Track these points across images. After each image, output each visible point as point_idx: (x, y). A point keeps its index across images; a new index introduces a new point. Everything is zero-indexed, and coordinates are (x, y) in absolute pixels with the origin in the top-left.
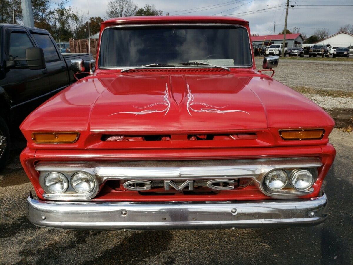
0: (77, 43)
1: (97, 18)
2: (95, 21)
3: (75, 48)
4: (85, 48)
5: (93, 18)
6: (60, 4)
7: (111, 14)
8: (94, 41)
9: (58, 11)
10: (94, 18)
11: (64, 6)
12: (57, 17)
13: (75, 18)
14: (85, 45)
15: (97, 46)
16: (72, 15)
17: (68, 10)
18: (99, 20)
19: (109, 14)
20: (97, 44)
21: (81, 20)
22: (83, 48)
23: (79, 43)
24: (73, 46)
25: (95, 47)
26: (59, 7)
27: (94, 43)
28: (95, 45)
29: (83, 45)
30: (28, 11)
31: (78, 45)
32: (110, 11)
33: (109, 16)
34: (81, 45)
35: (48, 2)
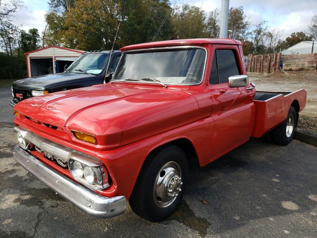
0: (254, 58)
1: (299, 33)
2: (296, 36)
3: (251, 63)
4: (259, 63)
5: (294, 33)
6: (258, 25)
7: (313, 28)
8: (267, 56)
9: (255, 31)
10: (296, 33)
11: (262, 26)
12: (254, 36)
13: (270, 35)
14: (259, 60)
15: (269, 61)
16: (267, 33)
17: (265, 30)
18: (301, 35)
19: (310, 28)
20: (269, 59)
21: (276, 36)
22: (257, 63)
23: (255, 58)
24: (250, 61)
25: (267, 61)
26: (257, 28)
27: (267, 58)
28: (268, 60)
29: (258, 60)
30: (224, 35)
31: (254, 60)
32: (313, 25)
33: (311, 30)
34: (256, 60)
35: (249, 24)
